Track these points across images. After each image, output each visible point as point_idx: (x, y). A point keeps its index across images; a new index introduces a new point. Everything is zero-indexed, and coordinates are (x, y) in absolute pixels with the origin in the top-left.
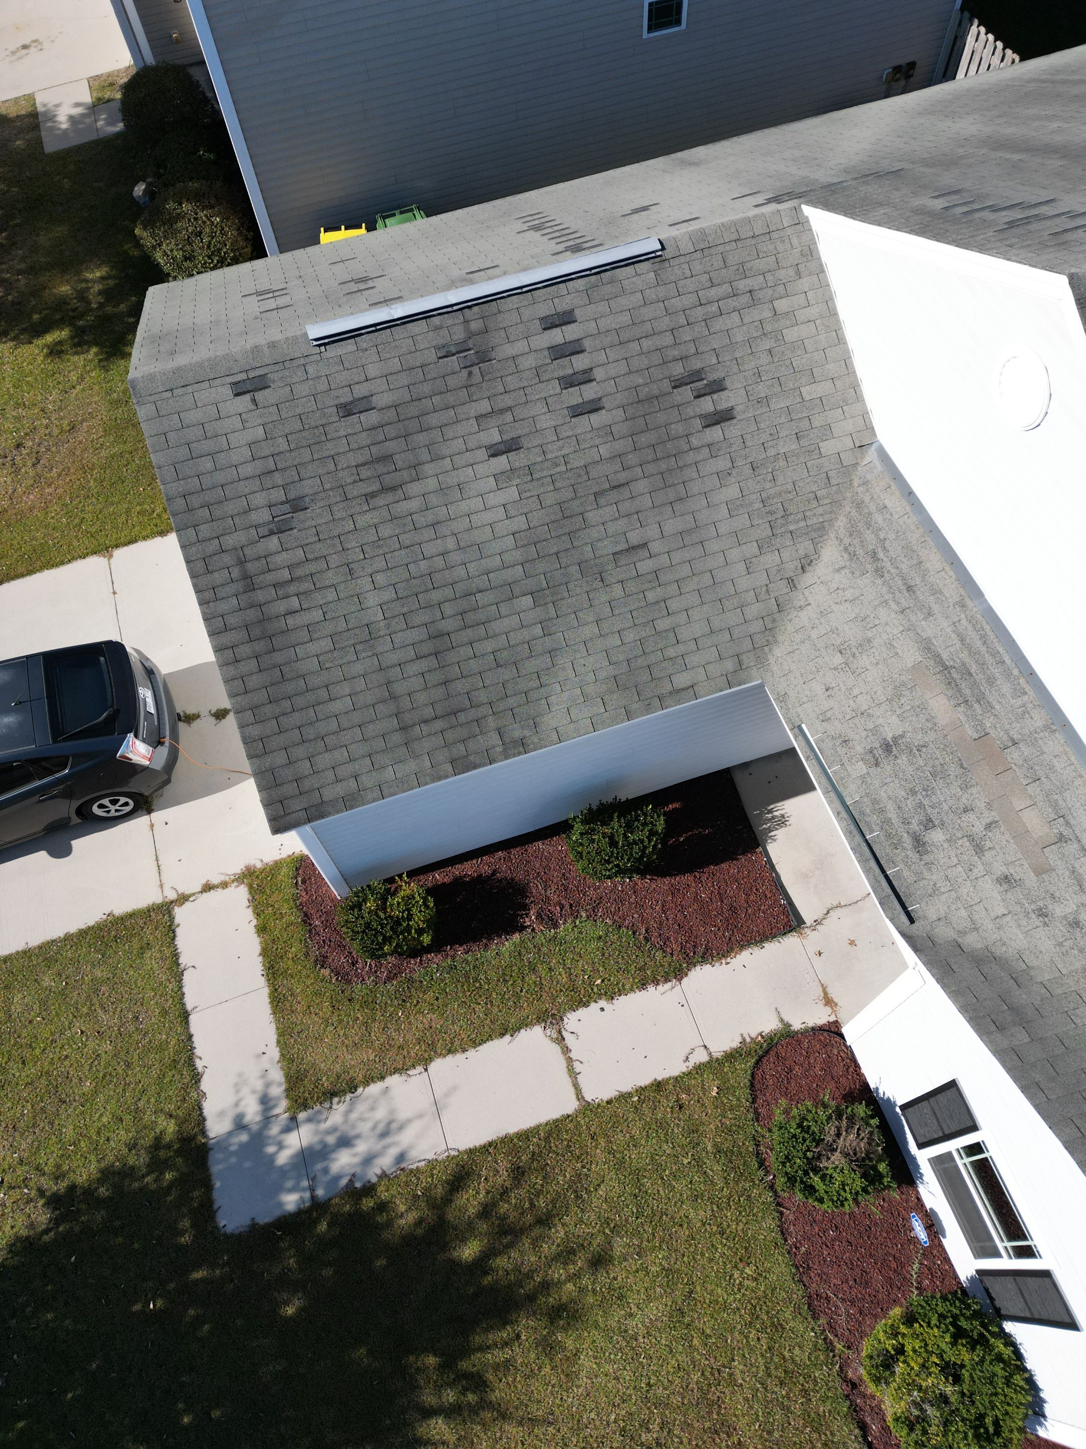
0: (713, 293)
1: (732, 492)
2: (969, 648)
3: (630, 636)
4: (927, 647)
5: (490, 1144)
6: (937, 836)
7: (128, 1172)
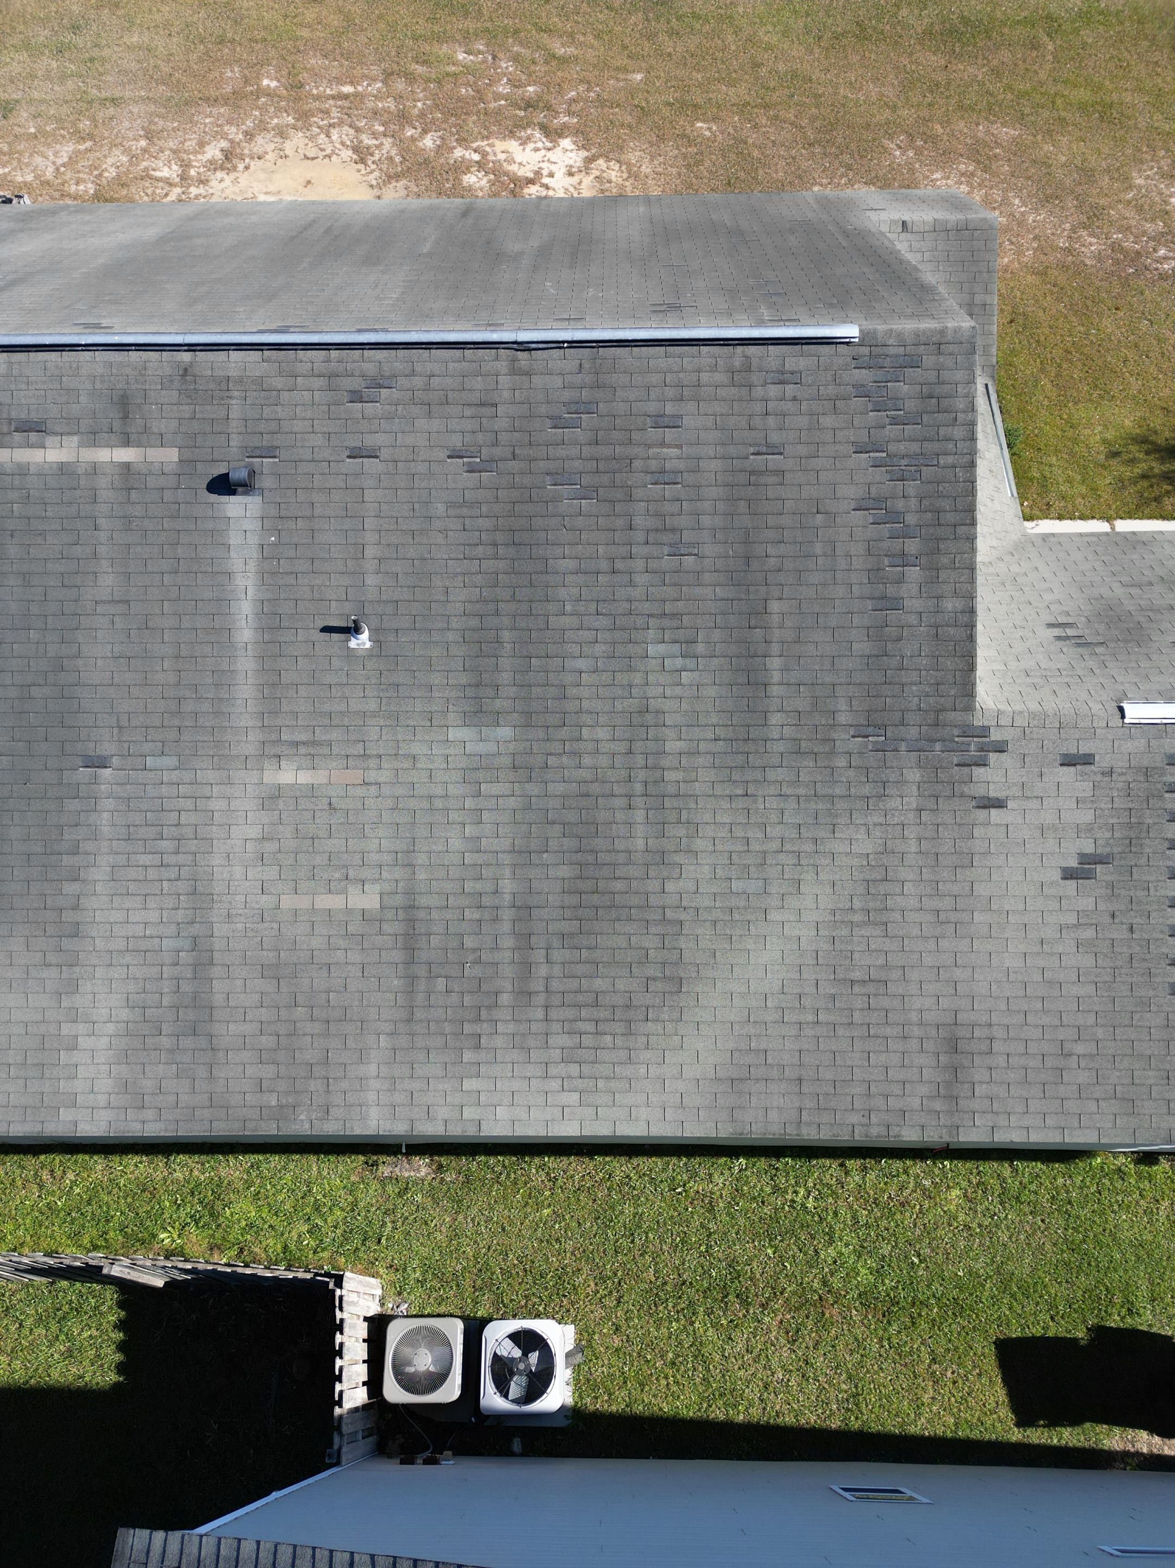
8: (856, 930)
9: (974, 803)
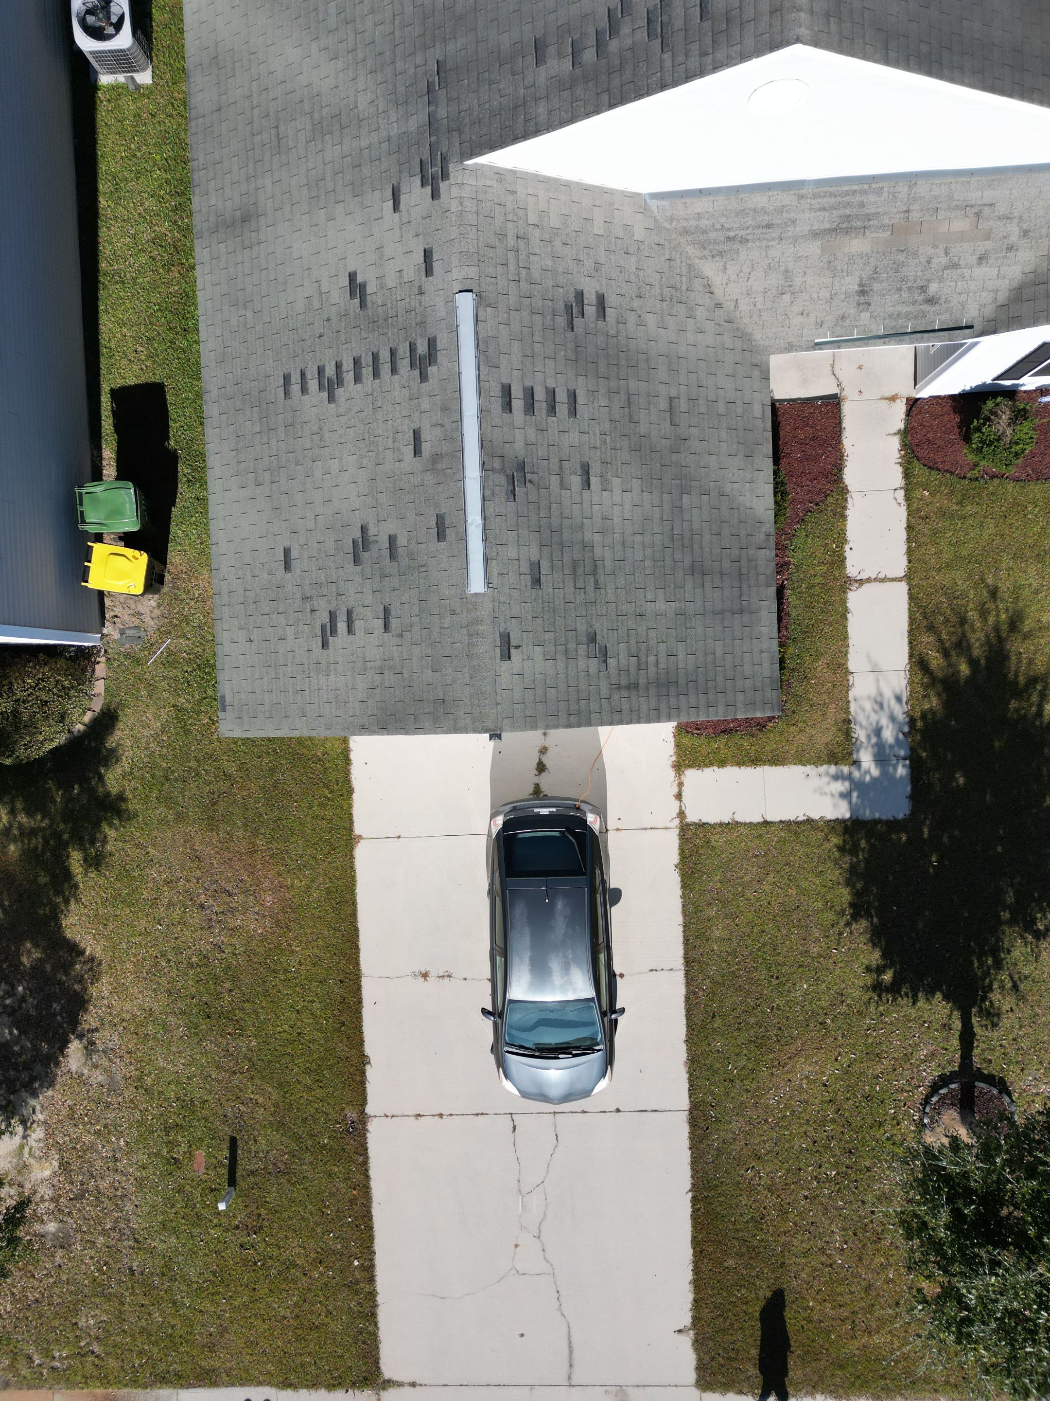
0: (512, 267)
1: (651, 319)
2: (833, 208)
3: (724, 435)
4: (815, 235)
5: (910, 643)
6: (933, 288)
7: (853, 870)
8: (308, 117)
9: (396, 185)
